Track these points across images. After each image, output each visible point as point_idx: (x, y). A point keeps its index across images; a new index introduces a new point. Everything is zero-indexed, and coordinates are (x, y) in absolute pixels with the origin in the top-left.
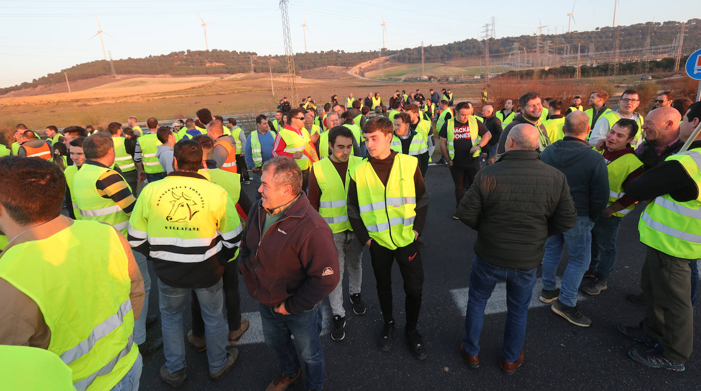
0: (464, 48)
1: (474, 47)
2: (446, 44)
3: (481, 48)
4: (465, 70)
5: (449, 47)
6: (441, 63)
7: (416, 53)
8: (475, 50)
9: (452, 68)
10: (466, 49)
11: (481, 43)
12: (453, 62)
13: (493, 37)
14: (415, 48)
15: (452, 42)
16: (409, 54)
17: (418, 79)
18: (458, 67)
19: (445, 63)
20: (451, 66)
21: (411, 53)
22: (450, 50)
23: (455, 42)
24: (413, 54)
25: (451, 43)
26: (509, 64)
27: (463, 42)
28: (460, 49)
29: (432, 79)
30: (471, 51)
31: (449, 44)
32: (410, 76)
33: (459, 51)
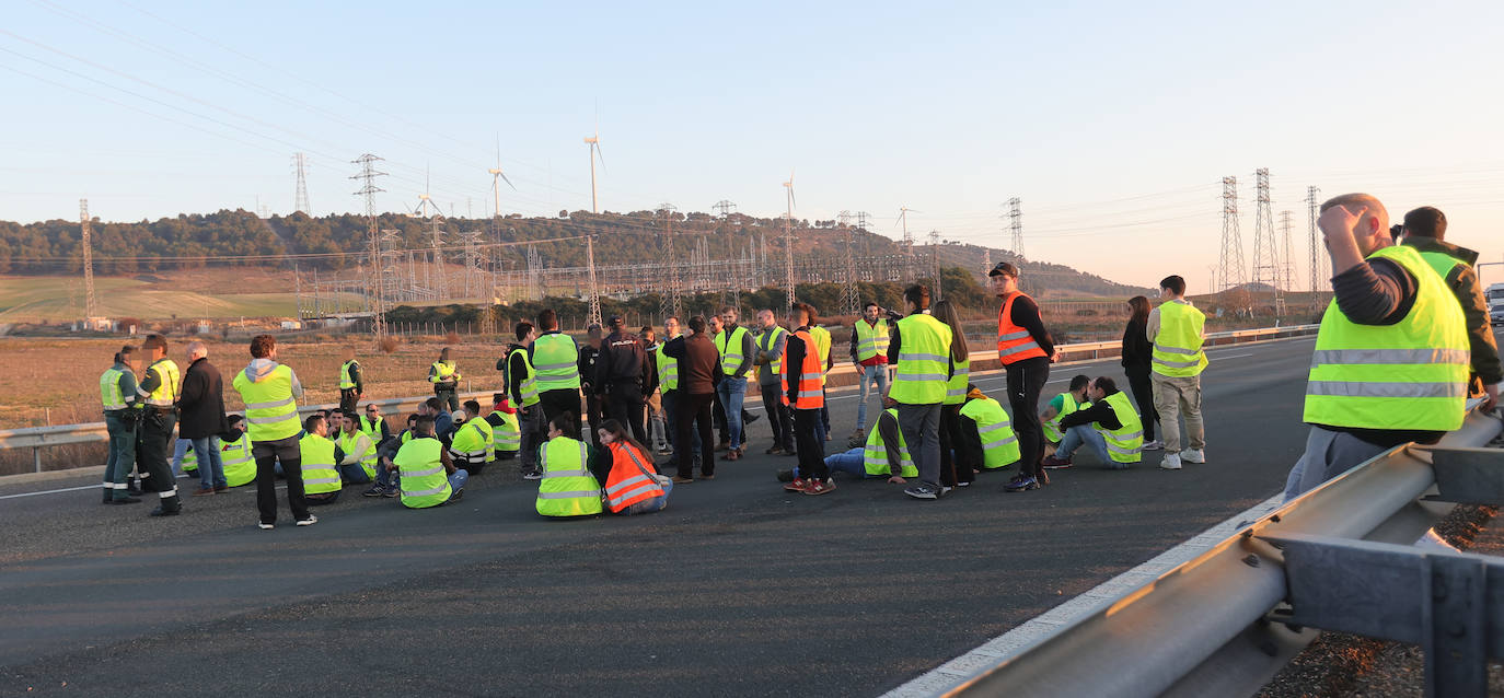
0: (215, 236)
1: (249, 236)
2: (151, 221)
3: (271, 238)
4: (229, 305)
5: (164, 229)
6: (140, 278)
7: (38, 239)
8: (251, 245)
9: (188, 297)
10: (222, 239)
11: (267, 225)
12: (181, 277)
13: (302, 209)
14: (37, 224)
15: (173, 215)
16: (12, 242)
17: (74, 328)
18: (198, 292)
19: (156, 280)
20: (177, 288)
21: (20, 236)
22: (170, 239)
23: (182, 216)
24: (28, 242)
25: (171, 217)
26: (360, 291)
27: (208, 216)
28: (203, 238)
29: (133, 330)
30: (238, 245)
31: (164, 221)
32: (34, 317)
33: (198, 245)
